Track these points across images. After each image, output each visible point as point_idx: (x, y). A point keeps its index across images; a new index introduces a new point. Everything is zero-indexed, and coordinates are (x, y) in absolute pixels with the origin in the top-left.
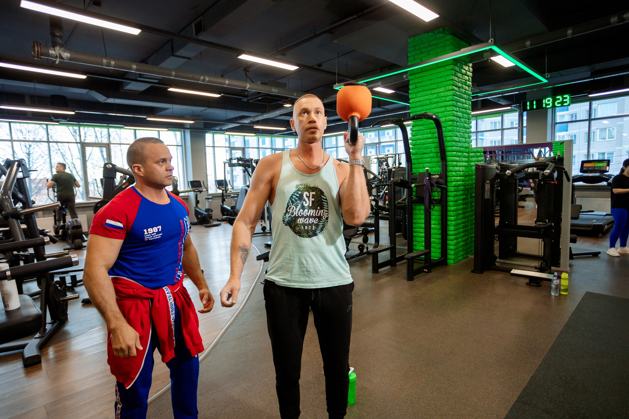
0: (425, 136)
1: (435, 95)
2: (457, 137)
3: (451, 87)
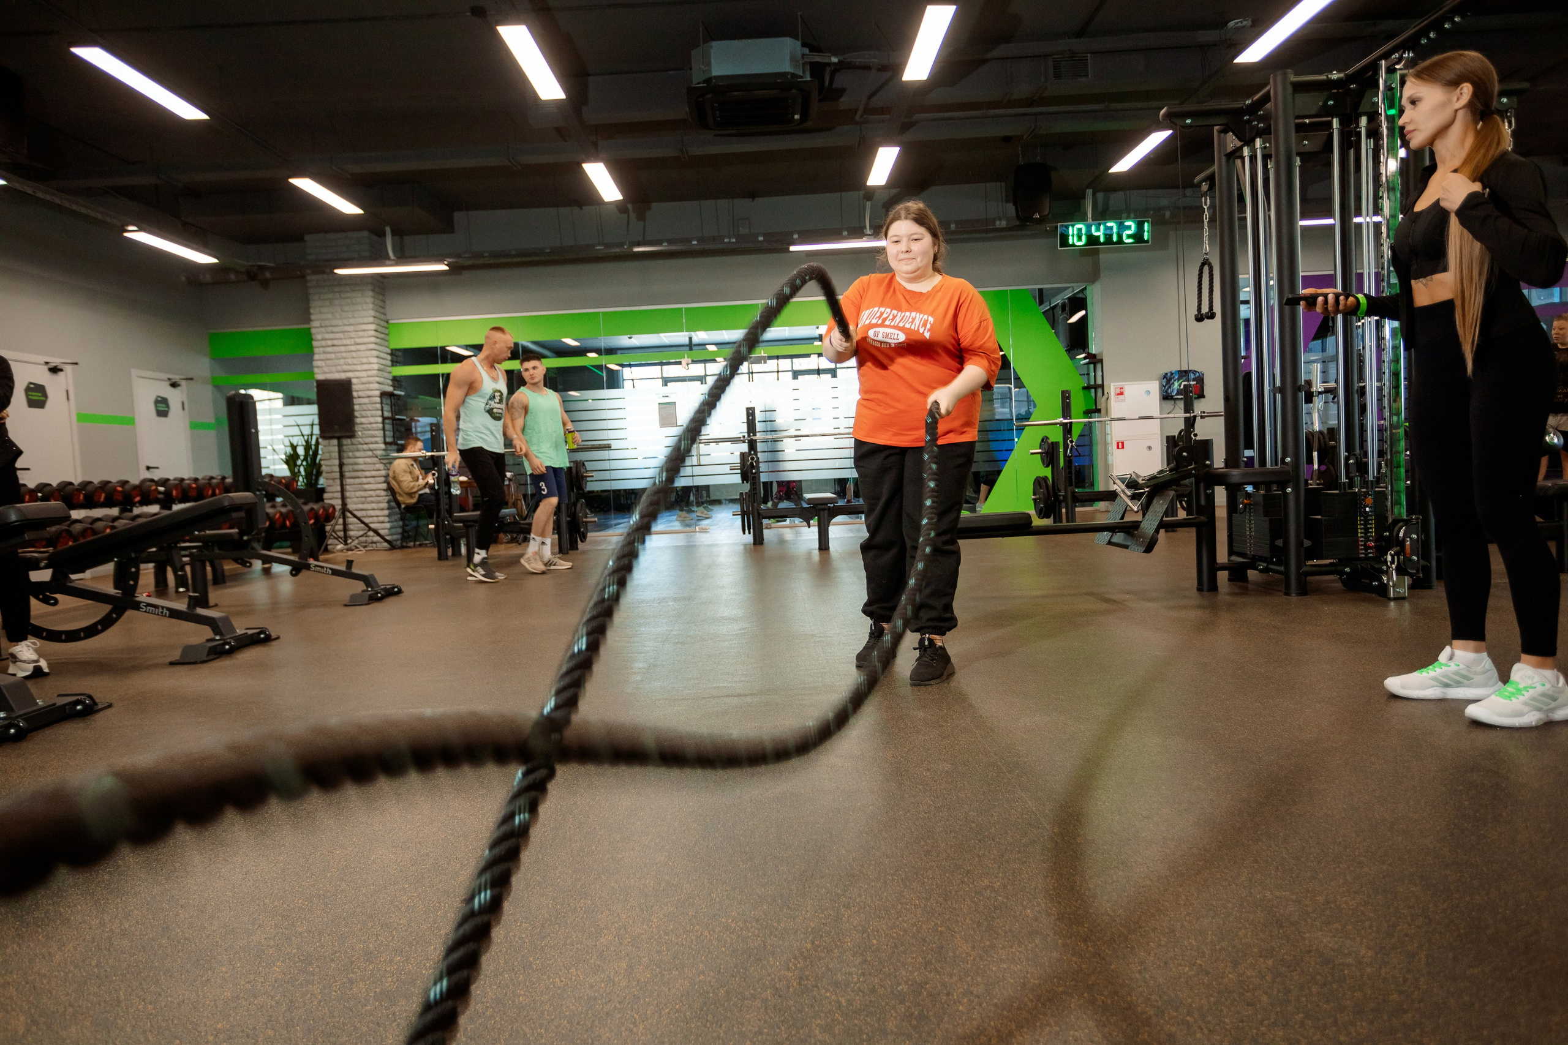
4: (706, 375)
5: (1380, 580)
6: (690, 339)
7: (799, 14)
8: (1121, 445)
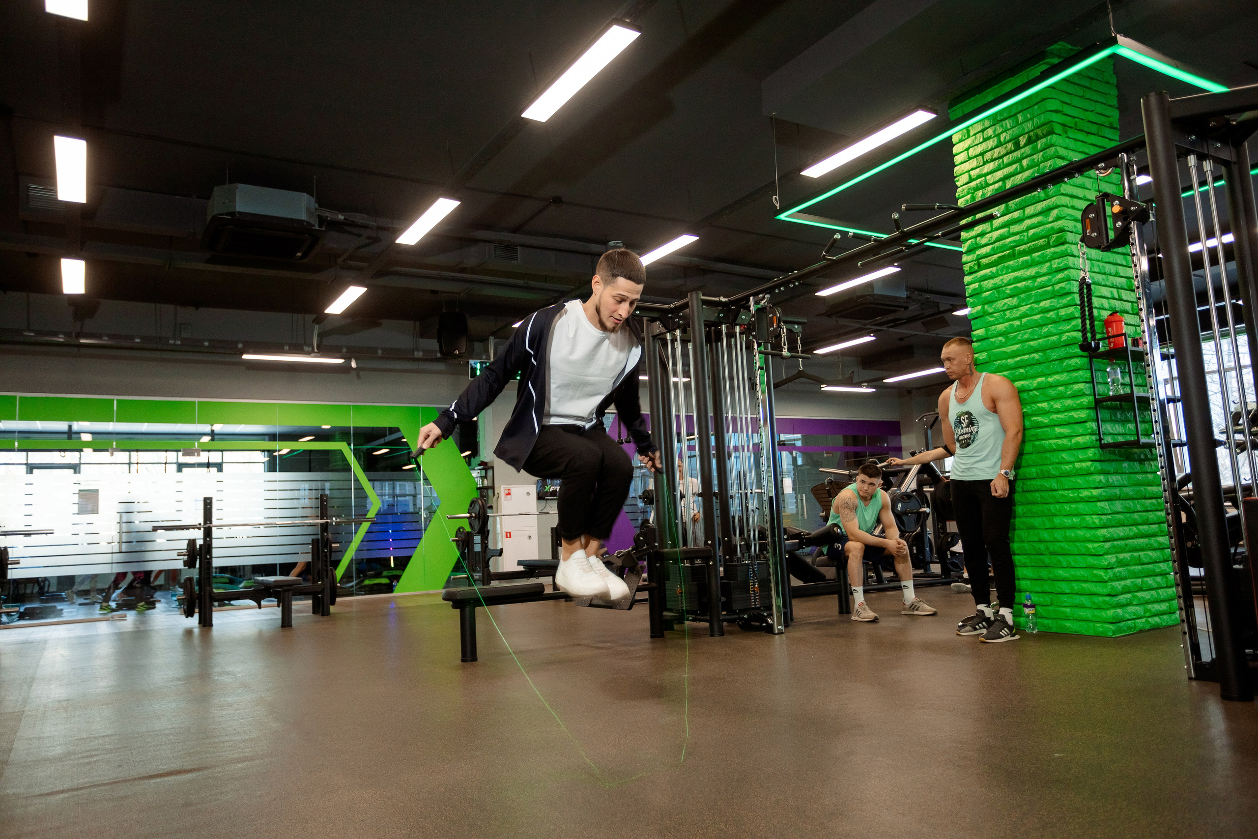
4: (80, 464)
5: (767, 622)
6: (70, 427)
7: (315, 177)
8: (509, 535)
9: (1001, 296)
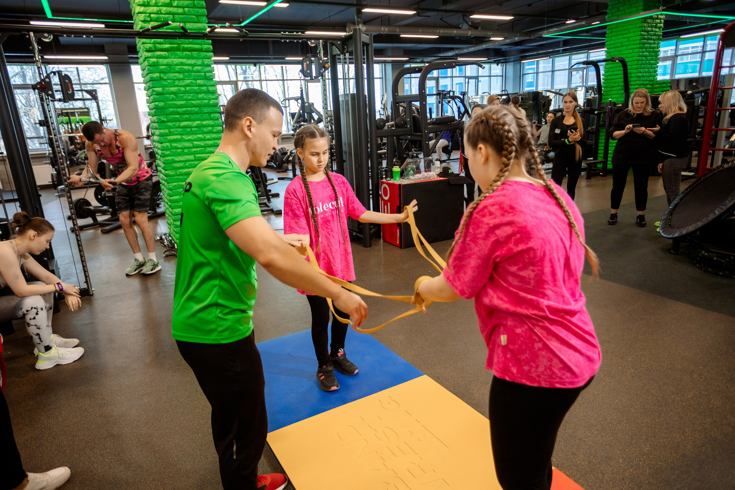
0: (615, 73)
1: (626, 39)
2: (641, 72)
3: (639, 33)
9: (172, 71)
